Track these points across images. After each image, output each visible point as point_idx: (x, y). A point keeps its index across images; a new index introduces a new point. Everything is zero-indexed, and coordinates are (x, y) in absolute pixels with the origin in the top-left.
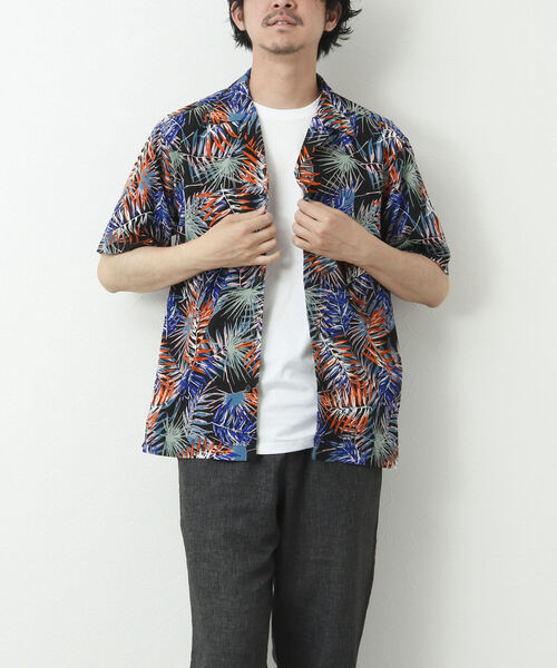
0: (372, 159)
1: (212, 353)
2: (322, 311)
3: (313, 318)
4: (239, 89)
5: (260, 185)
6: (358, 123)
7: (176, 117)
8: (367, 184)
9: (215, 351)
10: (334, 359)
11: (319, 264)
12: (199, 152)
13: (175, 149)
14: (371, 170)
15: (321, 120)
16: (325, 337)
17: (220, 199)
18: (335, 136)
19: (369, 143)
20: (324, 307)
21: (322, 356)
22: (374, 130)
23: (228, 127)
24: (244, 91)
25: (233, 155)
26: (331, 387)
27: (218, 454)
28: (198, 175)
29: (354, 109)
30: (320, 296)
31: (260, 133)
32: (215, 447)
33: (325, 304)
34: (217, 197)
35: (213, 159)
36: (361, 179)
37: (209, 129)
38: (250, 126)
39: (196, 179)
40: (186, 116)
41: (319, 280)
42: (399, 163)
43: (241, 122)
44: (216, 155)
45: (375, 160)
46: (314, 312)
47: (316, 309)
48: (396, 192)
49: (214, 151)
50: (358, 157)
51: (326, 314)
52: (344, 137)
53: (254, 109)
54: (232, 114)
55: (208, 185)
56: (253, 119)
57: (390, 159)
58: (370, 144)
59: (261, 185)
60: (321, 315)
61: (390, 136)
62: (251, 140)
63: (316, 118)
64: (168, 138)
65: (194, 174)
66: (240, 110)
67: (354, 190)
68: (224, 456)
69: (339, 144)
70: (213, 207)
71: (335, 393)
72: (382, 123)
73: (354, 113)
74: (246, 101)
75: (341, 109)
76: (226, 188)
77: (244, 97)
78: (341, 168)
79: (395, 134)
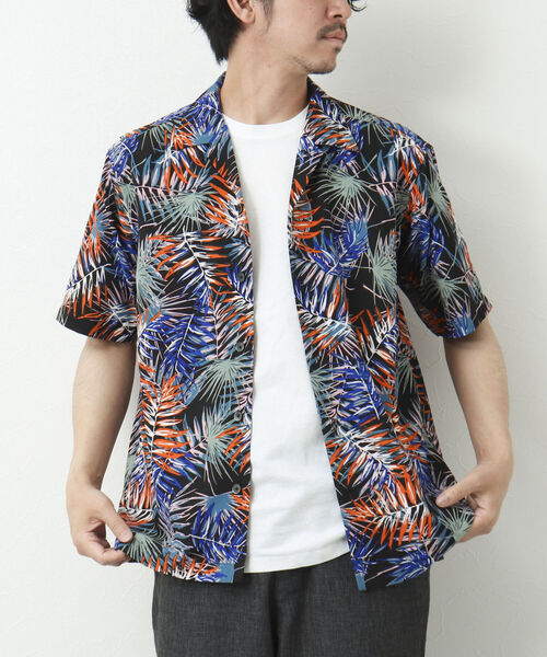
0: (383, 177)
1: (188, 447)
2: (337, 397)
3: (325, 409)
4: (207, 103)
5: (232, 225)
6: (363, 132)
7: (128, 140)
8: (380, 210)
9: (192, 444)
10: (363, 455)
11: (324, 337)
12: (154, 182)
13: (126, 181)
14: (383, 192)
15: (310, 138)
16: (346, 430)
17: (180, 246)
18: (332, 154)
19: (379, 157)
20: (340, 391)
21: (344, 457)
22: (384, 139)
23: (192, 152)
24: (213, 105)
25: (199, 190)
26: (368, 491)
27: (200, 574)
28: (151, 212)
29: (357, 116)
30: (332, 378)
31: (233, 158)
32: (197, 565)
33: (340, 386)
34: (177, 243)
35: (171, 194)
36: (372, 205)
37: (168, 155)
38: (220, 149)
39: (148, 216)
40: (139, 138)
41: (327, 358)
42: (423, 180)
43: (208, 146)
44: (177, 187)
45: (388, 179)
46: (326, 401)
47: (328, 396)
48: (422, 217)
49: (173, 183)
50: (365, 177)
51: (343, 399)
52: (344, 154)
53: (225, 128)
54: (198, 134)
55: (164, 224)
56: (224, 141)
57: (410, 174)
58: (380, 159)
59: (234, 225)
60: (337, 402)
61: (407, 145)
62: (221, 167)
63: (304, 137)
64: (119, 168)
65: (146, 210)
66: (208, 130)
67: (366, 220)
68: (208, 577)
69: (338, 164)
70: (171, 255)
71: (376, 497)
72: (395, 131)
73: (356, 120)
74: (214, 119)
75: (338, 118)
76: (189, 231)
77: (213, 113)
78: (344, 194)
79: (413, 143)
